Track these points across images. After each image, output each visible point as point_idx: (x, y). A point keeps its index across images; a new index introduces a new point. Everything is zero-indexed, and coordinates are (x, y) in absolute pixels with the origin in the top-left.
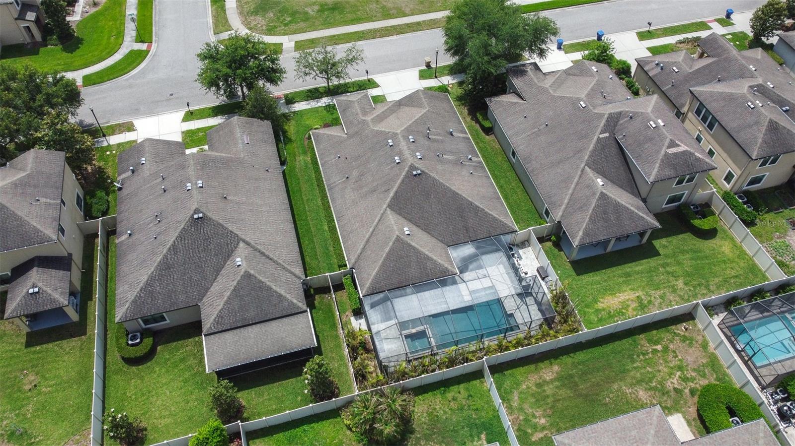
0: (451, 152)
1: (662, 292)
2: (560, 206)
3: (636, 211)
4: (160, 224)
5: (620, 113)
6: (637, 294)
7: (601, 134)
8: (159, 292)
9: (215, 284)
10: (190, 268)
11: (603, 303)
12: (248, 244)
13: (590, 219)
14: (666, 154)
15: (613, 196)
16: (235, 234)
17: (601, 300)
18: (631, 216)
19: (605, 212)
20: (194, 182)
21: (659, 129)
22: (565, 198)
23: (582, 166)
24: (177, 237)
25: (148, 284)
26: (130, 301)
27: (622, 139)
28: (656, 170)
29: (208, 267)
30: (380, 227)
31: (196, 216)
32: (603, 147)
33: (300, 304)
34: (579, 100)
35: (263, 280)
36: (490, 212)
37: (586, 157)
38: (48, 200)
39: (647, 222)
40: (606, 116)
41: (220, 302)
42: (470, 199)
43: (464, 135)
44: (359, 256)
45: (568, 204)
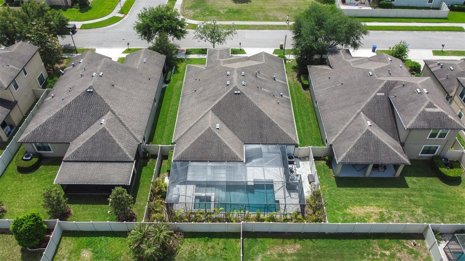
0: (269, 88)
1: (402, 213)
2: (335, 134)
3: (393, 149)
4: (70, 93)
5: (397, 82)
6: (381, 210)
7: (378, 92)
8: (50, 130)
9: (84, 132)
10: (74, 120)
11: (351, 210)
12: (114, 113)
13: (354, 146)
14: (424, 111)
15: (376, 134)
16: (108, 106)
17: (351, 208)
18: (388, 151)
19: (367, 144)
20: (98, 72)
21: (422, 94)
22: (340, 130)
23: (359, 111)
24: (73, 100)
25: (45, 123)
26: (31, 131)
27: (394, 98)
28: (413, 121)
29: (85, 121)
30: (201, 121)
31: (88, 90)
32: (378, 102)
33: (130, 156)
34: (369, 70)
35: (112, 136)
36: (282, 128)
37: (363, 106)
38: (14, 67)
39: (399, 158)
40: (385, 82)
41: (81, 143)
42: (270, 117)
43: (284, 82)
44: (181, 136)
45: (341, 134)
